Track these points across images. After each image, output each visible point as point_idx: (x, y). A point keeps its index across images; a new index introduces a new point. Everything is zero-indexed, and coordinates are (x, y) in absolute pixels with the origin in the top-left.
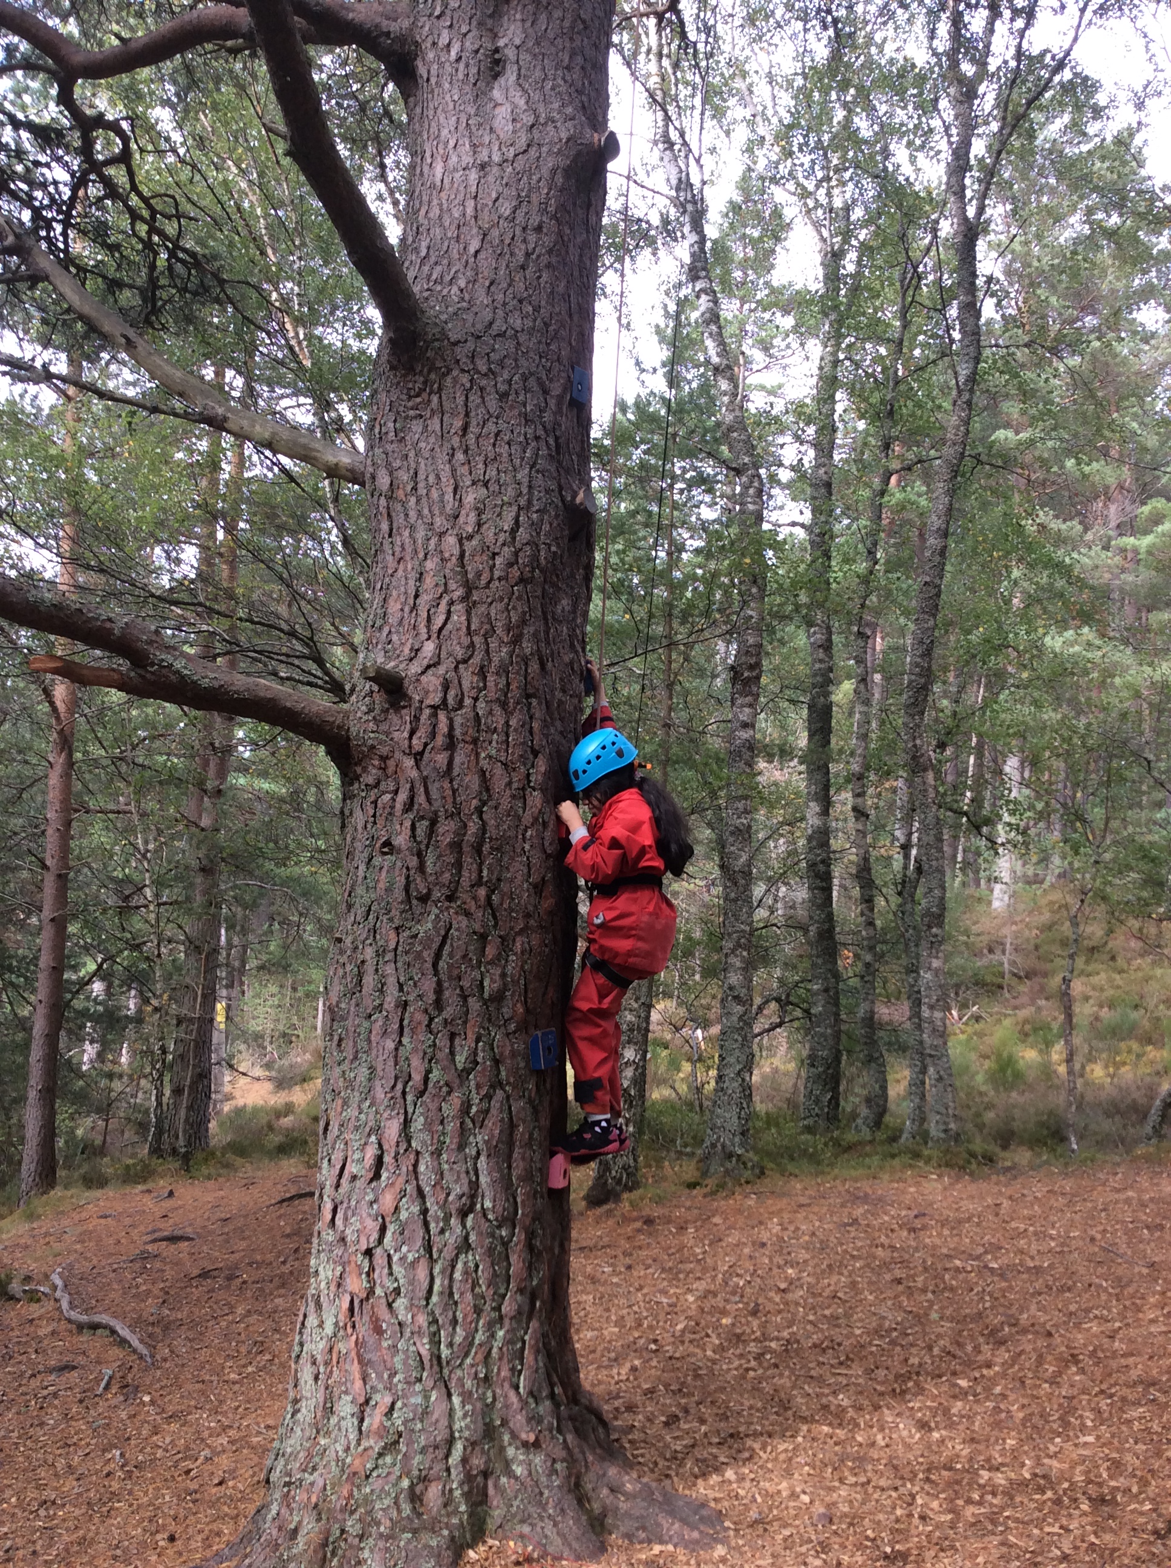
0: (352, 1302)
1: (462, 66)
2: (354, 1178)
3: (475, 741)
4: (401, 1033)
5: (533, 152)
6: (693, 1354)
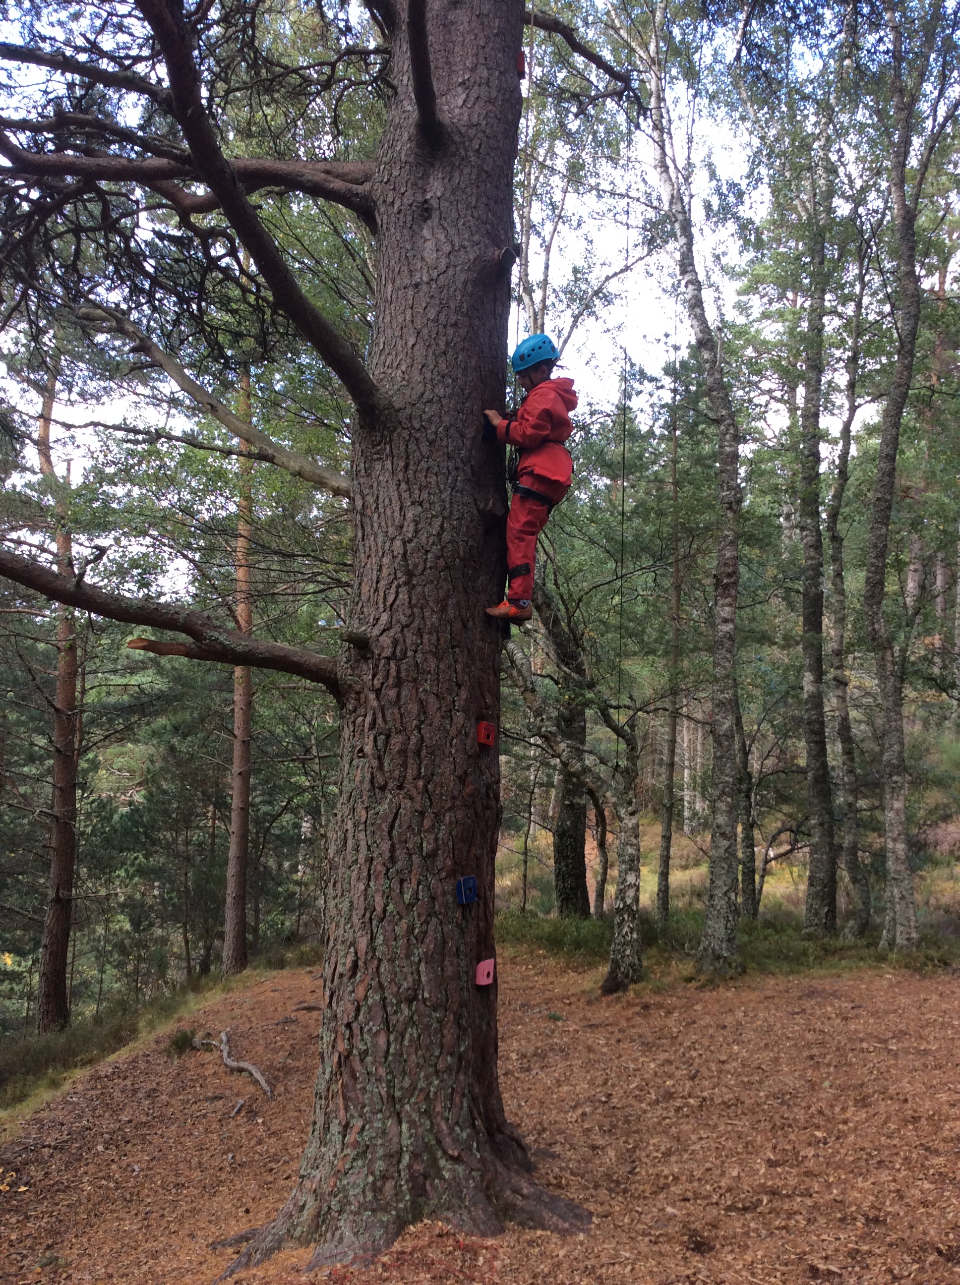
0: (340, 1057)
1: (401, 216)
2: (341, 976)
3: (415, 680)
4: (369, 880)
5: (451, 272)
6: (631, 1106)
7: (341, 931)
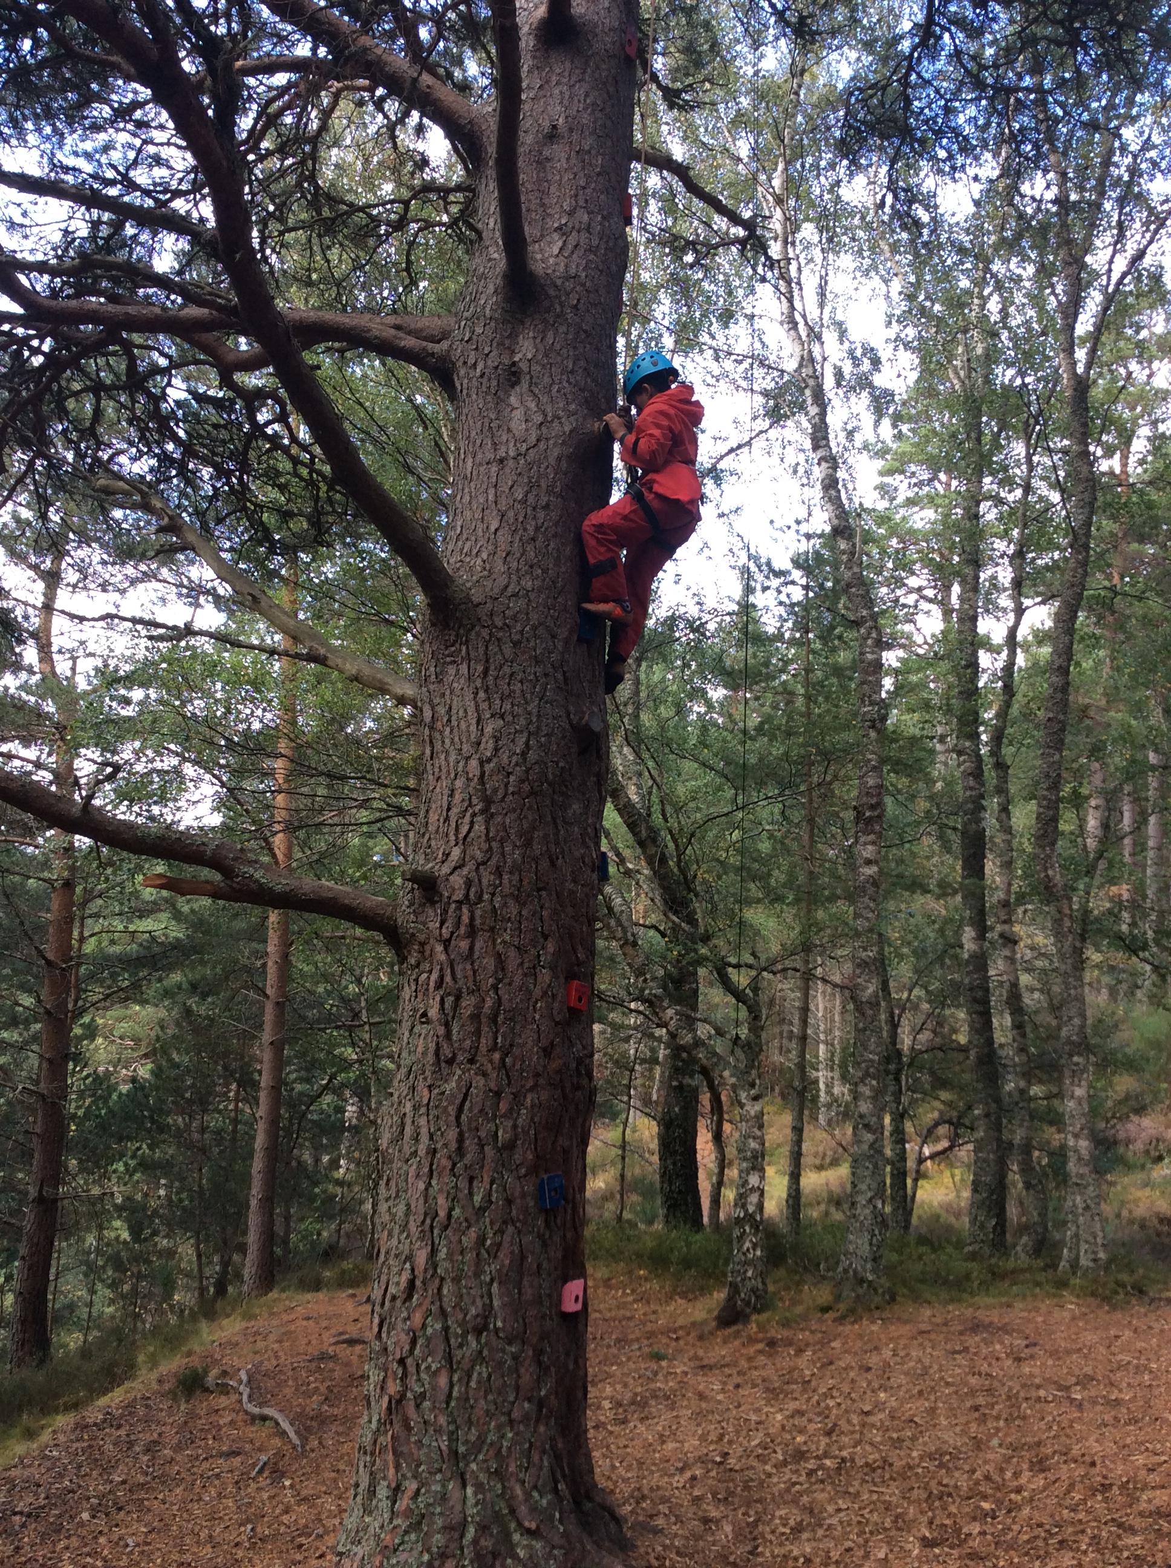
0: (390, 1402)
1: (485, 380)
2: (394, 1298)
3: (492, 929)
4: (431, 1176)
5: (542, 445)
6: (752, 1468)
7: (394, 1241)
